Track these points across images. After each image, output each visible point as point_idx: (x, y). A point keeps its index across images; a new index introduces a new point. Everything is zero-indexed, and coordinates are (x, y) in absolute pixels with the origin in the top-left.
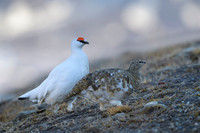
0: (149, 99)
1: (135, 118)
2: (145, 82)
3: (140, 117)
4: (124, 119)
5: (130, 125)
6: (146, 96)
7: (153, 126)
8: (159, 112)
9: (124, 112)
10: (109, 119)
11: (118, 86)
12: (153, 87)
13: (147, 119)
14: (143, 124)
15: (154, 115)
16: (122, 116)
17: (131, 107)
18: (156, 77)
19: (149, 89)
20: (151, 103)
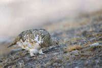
0: (94, 41)
1: (85, 54)
2: (91, 30)
3: (87, 53)
4: (78, 54)
5: (81, 58)
6: (91, 39)
7: (96, 59)
8: (99, 49)
9: (78, 49)
10: (68, 54)
11: (35, 40)
12: (96, 34)
13: (92, 54)
14: (89, 57)
15: (97, 51)
16: (76, 52)
17: (82, 46)
18: (98, 27)
19: (93, 35)
20: (95, 44)
